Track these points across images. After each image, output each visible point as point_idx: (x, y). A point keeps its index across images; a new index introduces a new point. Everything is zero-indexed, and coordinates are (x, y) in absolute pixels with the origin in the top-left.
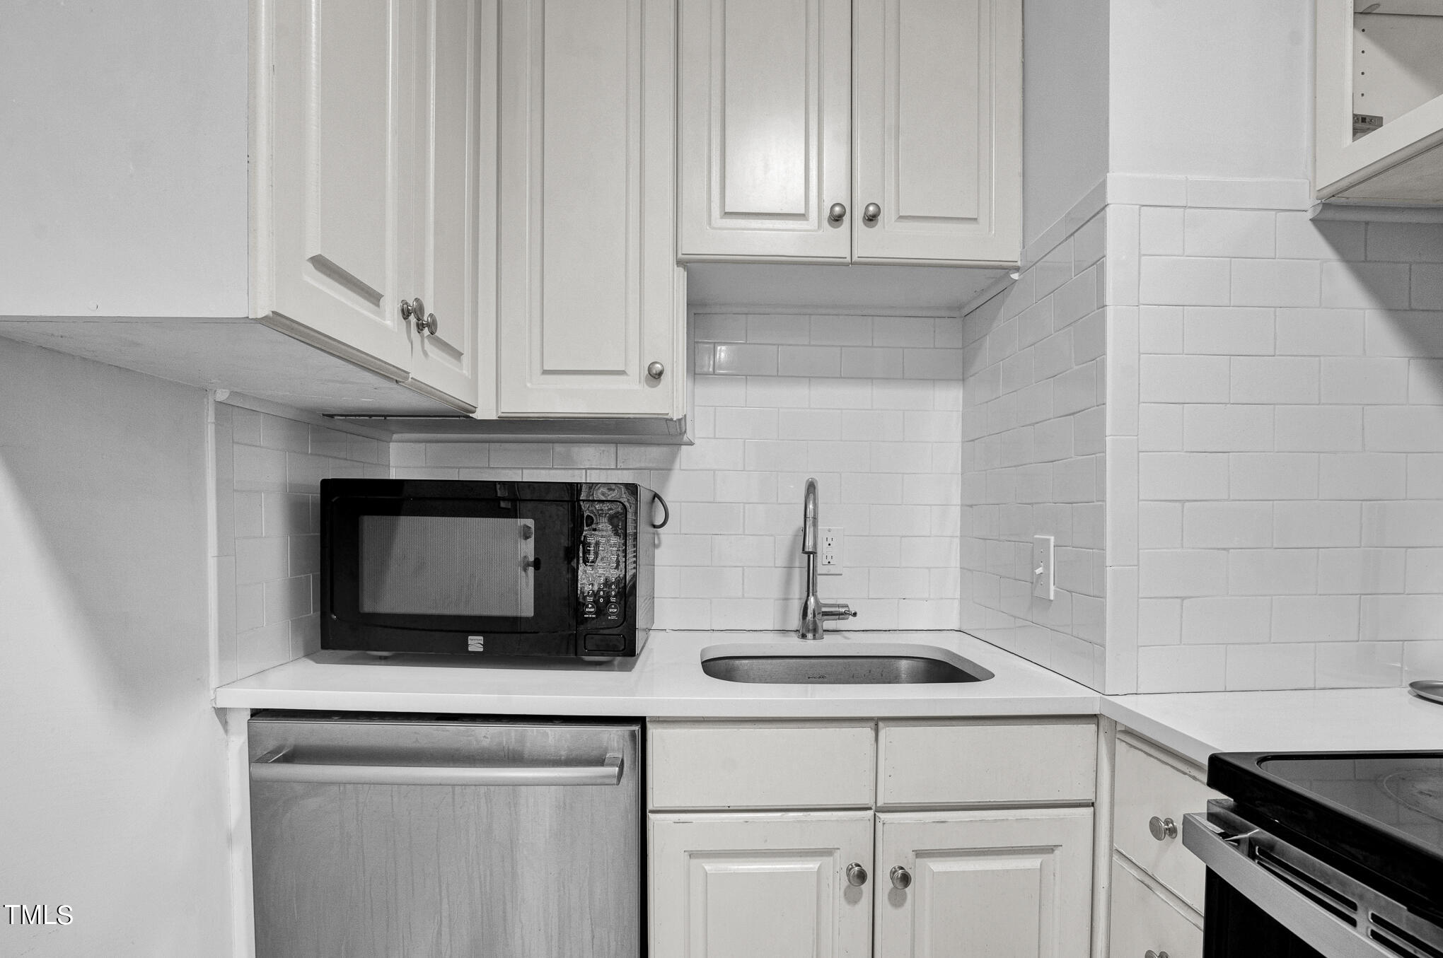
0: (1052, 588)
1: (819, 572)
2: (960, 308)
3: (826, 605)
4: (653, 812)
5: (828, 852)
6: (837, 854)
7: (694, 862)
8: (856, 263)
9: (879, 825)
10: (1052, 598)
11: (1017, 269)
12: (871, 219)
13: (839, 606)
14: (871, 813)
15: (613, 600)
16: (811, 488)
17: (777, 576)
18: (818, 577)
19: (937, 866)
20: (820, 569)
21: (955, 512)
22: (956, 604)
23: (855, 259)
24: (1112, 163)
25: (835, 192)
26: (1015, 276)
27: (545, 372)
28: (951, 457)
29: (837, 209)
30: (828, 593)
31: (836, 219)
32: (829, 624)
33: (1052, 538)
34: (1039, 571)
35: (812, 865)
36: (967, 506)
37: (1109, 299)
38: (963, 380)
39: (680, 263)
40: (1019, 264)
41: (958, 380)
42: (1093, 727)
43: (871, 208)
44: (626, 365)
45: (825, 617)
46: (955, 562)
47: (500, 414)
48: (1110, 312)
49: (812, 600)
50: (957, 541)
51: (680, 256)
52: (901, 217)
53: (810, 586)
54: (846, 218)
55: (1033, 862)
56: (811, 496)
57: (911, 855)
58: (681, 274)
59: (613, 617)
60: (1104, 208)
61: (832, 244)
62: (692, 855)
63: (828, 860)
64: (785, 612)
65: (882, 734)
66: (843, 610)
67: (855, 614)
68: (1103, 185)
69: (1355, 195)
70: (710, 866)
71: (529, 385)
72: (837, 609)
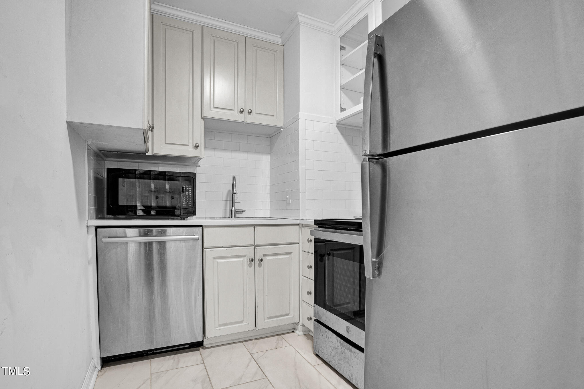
0: (290, 200)
1: (235, 202)
2: (269, 135)
3: (237, 210)
4: (205, 248)
5: (244, 256)
6: (247, 256)
7: (215, 260)
8: (246, 123)
9: (256, 249)
10: (290, 202)
11: (282, 128)
12: (250, 113)
13: (240, 210)
14: (254, 247)
15: (190, 201)
16: (234, 178)
17: (223, 203)
18: (235, 203)
19: (268, 258)
20: (235, 201)
21: (268, 187)
22: (269, 210)
23: (246, 122)
24: (300, 110)
25: (241, 106)
26: (282, 130)
27: (166, 143)
28: (267, 172)
29: (242, 110)
30: (237, 207)
31: (241, 112)
32: (238, 215)
33: (290, 189)
34: (287, 197)
35: (242, 259)
36: (271, 185)
37: (300, 138)
38: (270, 153)
39: (203, 118)
40: (283, 127)
41: (269, 153)
42: (298, 227)
43: (250, 110)
44: (189, 143)
45: (237, 213)
46: (268, 200)
47: (153, 154)
48: (300, 140)
49: (233, 209)
50: (269, 195)
51: (203, 117)
52: (256, 113)
53: (233, 205)
54: (244, 112)
55: (287, 256)
56: (235, 180)
57: (262, 255)
58: (202, 121)
59: (190, 206)
60: (299, 119)
61: (240, 118)
62: (215, 258)
63: (245, 258)
64: (225, 213)
65: (256, 229)
66: (241, 211)
67: (245, 211)
68: (298, 115)
69: (342, 122)
70: (218, 261)
71: (162, 147)
72: (240, 211)
